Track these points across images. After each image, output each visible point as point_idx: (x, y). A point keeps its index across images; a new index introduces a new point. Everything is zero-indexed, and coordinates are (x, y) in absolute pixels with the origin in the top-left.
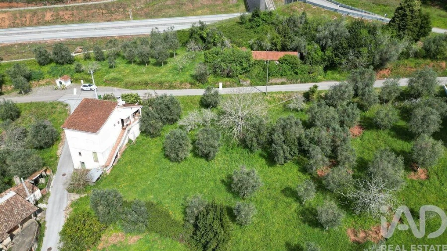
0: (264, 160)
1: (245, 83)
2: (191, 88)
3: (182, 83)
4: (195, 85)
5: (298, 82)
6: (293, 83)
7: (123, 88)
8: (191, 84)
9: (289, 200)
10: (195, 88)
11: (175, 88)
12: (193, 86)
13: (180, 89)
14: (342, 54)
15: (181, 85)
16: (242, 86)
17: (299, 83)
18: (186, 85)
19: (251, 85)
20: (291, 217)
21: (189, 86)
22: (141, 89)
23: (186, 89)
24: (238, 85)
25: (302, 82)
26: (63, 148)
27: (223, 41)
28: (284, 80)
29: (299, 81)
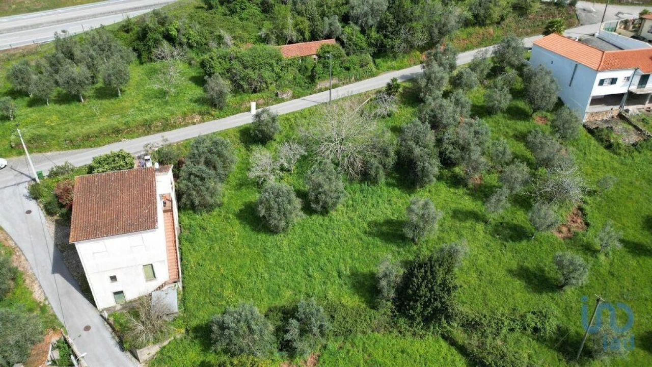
0: (396, 189)
1: (284, 96)
2: (202, 121)
3: (185, 115)
4: (209, 113)
5: (352, 80)
6: (347, 84)
7: (67, 149)
8: (201, 114)
9: (468, 224)
10: (209, 120)
11: (173, 127)
12: (206, 117)
13: (185, 126)
14: (392, 33)
15: (184, 120)
16: (283, 100)
17: (354, 82)
18: (193, 118)
19: (294, 97)
20: (487, 241)
21: (198, 118)
22: (109, 143)
23: (194, 124)
24: (275, 100)
25: (357, 80)
26: (40, 286)
27: (220, 38)
28: (334, 81)
29: (353, 78)
